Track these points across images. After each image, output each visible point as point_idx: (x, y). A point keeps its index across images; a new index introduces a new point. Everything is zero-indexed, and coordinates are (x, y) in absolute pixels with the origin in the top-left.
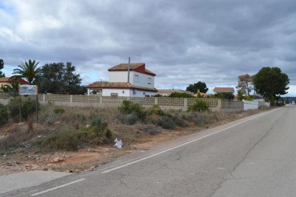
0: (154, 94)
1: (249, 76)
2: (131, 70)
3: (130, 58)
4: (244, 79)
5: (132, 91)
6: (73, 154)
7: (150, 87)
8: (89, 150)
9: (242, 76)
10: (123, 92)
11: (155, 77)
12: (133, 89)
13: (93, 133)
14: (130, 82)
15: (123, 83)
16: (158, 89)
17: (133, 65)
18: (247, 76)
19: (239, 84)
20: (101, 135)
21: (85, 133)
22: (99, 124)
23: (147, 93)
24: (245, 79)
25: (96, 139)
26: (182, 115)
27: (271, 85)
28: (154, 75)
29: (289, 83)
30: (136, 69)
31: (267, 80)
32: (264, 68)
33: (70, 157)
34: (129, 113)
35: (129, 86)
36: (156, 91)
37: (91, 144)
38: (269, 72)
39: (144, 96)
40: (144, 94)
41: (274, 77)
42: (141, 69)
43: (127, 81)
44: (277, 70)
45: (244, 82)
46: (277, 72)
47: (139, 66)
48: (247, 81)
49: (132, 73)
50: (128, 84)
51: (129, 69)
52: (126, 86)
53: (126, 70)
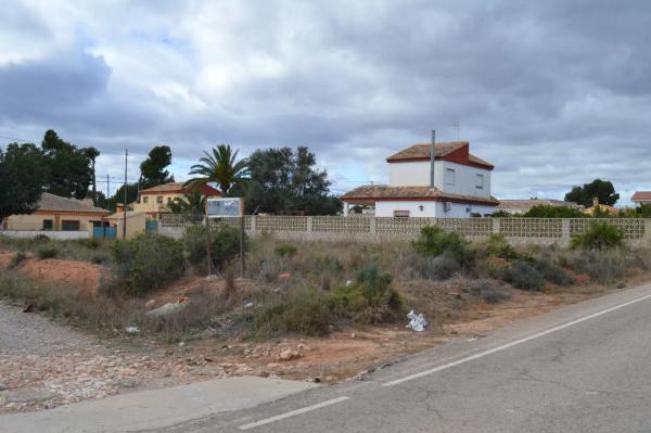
0: (491, 210)
2: (438, 158)
3: (434, 132)
5: (441, 205)
6: (321, 344)
7: (480, 195)
8: (353, 335)
10: (421, 207)
11: (492, 173)
12: (443, 200)
13: (362, 299)
14: (436, 185)
15: (421, 187)
16: (498, 198)
17: (443, 147)
20: (377, 301)
21: (345, 298)
22: (374, 279)
23: (476, 209)
25: (368, 312)
26: (559, 257)
28: (490, 168)
30: (449, 155)
33: (313, 350)
34: (437, 255)
35: (435, 194)
36: (494, 203)
37: (356, 321)
39: (468, 216)
40: (468, 210)
42: (460, 155)
43: (428, 183)
47: (455, 148)
49: (440, 166)
50: (431, 190)
51: (432, 155)
52: (427, 194)
53: (426, 159)
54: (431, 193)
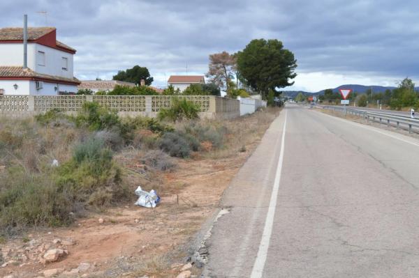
0: (75, 89)
1: (227, 54)
2: (30, 41)
3: (26, 16)
4: (218, 61)
5: (34, 84)
7: (65, 75)
9: (215, 55)
10: (16, 86)
12: (36, 79)
14: (28, 66)
15: (14, 68)
17: (34, 32)
18: (225, 55)
19: (211, 69)
23: (63, 88)
24: (221, 60)
27: (267, 71)
28: (73, 52)
29: (296, 66)
30: (40, 38)
31: (260, 62)
32: (254, 42)
35: (29, 74)
36: (76, 83)
38: (265, 47)
39: (55, 94)
40: (56, 89)
41: (272, 57)
42: (48, 39)
43: (22, 64)
44: (277, 45)
45: (219, 65)
46: (277, 48)
47: (45, 33)
48: (224, 64)
49: (31, 48)
50: (25, 70)
51: (25, 38)
52: (21, 74)
53: (20, 41)
54: (25, 73)
